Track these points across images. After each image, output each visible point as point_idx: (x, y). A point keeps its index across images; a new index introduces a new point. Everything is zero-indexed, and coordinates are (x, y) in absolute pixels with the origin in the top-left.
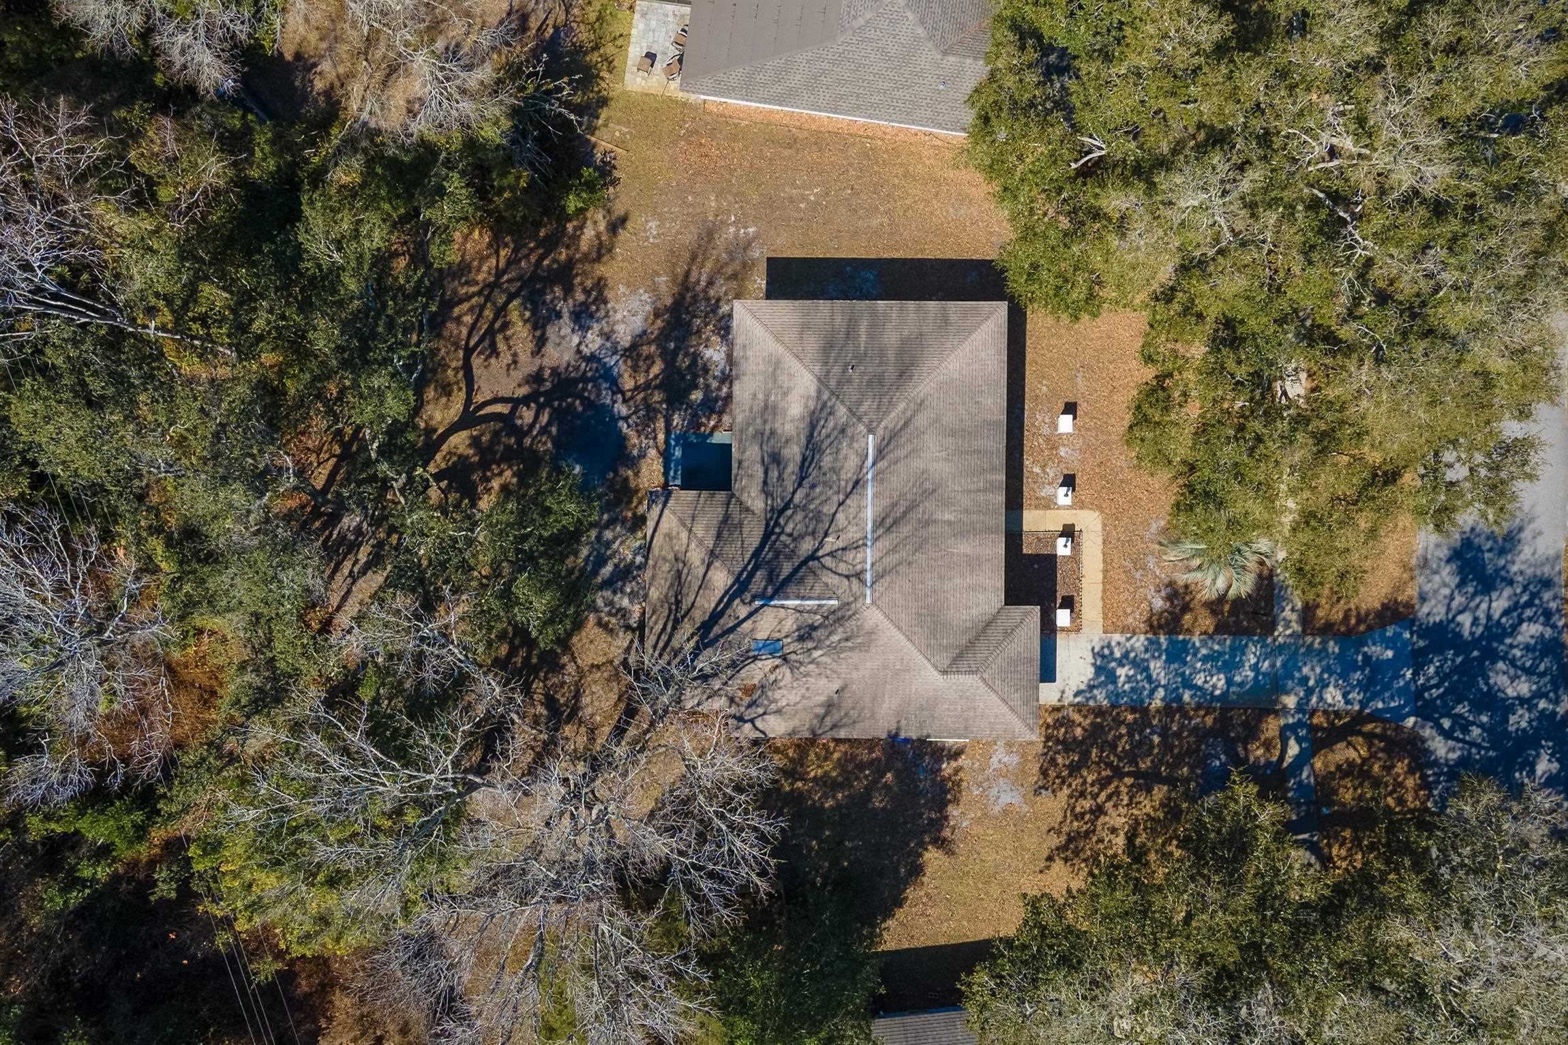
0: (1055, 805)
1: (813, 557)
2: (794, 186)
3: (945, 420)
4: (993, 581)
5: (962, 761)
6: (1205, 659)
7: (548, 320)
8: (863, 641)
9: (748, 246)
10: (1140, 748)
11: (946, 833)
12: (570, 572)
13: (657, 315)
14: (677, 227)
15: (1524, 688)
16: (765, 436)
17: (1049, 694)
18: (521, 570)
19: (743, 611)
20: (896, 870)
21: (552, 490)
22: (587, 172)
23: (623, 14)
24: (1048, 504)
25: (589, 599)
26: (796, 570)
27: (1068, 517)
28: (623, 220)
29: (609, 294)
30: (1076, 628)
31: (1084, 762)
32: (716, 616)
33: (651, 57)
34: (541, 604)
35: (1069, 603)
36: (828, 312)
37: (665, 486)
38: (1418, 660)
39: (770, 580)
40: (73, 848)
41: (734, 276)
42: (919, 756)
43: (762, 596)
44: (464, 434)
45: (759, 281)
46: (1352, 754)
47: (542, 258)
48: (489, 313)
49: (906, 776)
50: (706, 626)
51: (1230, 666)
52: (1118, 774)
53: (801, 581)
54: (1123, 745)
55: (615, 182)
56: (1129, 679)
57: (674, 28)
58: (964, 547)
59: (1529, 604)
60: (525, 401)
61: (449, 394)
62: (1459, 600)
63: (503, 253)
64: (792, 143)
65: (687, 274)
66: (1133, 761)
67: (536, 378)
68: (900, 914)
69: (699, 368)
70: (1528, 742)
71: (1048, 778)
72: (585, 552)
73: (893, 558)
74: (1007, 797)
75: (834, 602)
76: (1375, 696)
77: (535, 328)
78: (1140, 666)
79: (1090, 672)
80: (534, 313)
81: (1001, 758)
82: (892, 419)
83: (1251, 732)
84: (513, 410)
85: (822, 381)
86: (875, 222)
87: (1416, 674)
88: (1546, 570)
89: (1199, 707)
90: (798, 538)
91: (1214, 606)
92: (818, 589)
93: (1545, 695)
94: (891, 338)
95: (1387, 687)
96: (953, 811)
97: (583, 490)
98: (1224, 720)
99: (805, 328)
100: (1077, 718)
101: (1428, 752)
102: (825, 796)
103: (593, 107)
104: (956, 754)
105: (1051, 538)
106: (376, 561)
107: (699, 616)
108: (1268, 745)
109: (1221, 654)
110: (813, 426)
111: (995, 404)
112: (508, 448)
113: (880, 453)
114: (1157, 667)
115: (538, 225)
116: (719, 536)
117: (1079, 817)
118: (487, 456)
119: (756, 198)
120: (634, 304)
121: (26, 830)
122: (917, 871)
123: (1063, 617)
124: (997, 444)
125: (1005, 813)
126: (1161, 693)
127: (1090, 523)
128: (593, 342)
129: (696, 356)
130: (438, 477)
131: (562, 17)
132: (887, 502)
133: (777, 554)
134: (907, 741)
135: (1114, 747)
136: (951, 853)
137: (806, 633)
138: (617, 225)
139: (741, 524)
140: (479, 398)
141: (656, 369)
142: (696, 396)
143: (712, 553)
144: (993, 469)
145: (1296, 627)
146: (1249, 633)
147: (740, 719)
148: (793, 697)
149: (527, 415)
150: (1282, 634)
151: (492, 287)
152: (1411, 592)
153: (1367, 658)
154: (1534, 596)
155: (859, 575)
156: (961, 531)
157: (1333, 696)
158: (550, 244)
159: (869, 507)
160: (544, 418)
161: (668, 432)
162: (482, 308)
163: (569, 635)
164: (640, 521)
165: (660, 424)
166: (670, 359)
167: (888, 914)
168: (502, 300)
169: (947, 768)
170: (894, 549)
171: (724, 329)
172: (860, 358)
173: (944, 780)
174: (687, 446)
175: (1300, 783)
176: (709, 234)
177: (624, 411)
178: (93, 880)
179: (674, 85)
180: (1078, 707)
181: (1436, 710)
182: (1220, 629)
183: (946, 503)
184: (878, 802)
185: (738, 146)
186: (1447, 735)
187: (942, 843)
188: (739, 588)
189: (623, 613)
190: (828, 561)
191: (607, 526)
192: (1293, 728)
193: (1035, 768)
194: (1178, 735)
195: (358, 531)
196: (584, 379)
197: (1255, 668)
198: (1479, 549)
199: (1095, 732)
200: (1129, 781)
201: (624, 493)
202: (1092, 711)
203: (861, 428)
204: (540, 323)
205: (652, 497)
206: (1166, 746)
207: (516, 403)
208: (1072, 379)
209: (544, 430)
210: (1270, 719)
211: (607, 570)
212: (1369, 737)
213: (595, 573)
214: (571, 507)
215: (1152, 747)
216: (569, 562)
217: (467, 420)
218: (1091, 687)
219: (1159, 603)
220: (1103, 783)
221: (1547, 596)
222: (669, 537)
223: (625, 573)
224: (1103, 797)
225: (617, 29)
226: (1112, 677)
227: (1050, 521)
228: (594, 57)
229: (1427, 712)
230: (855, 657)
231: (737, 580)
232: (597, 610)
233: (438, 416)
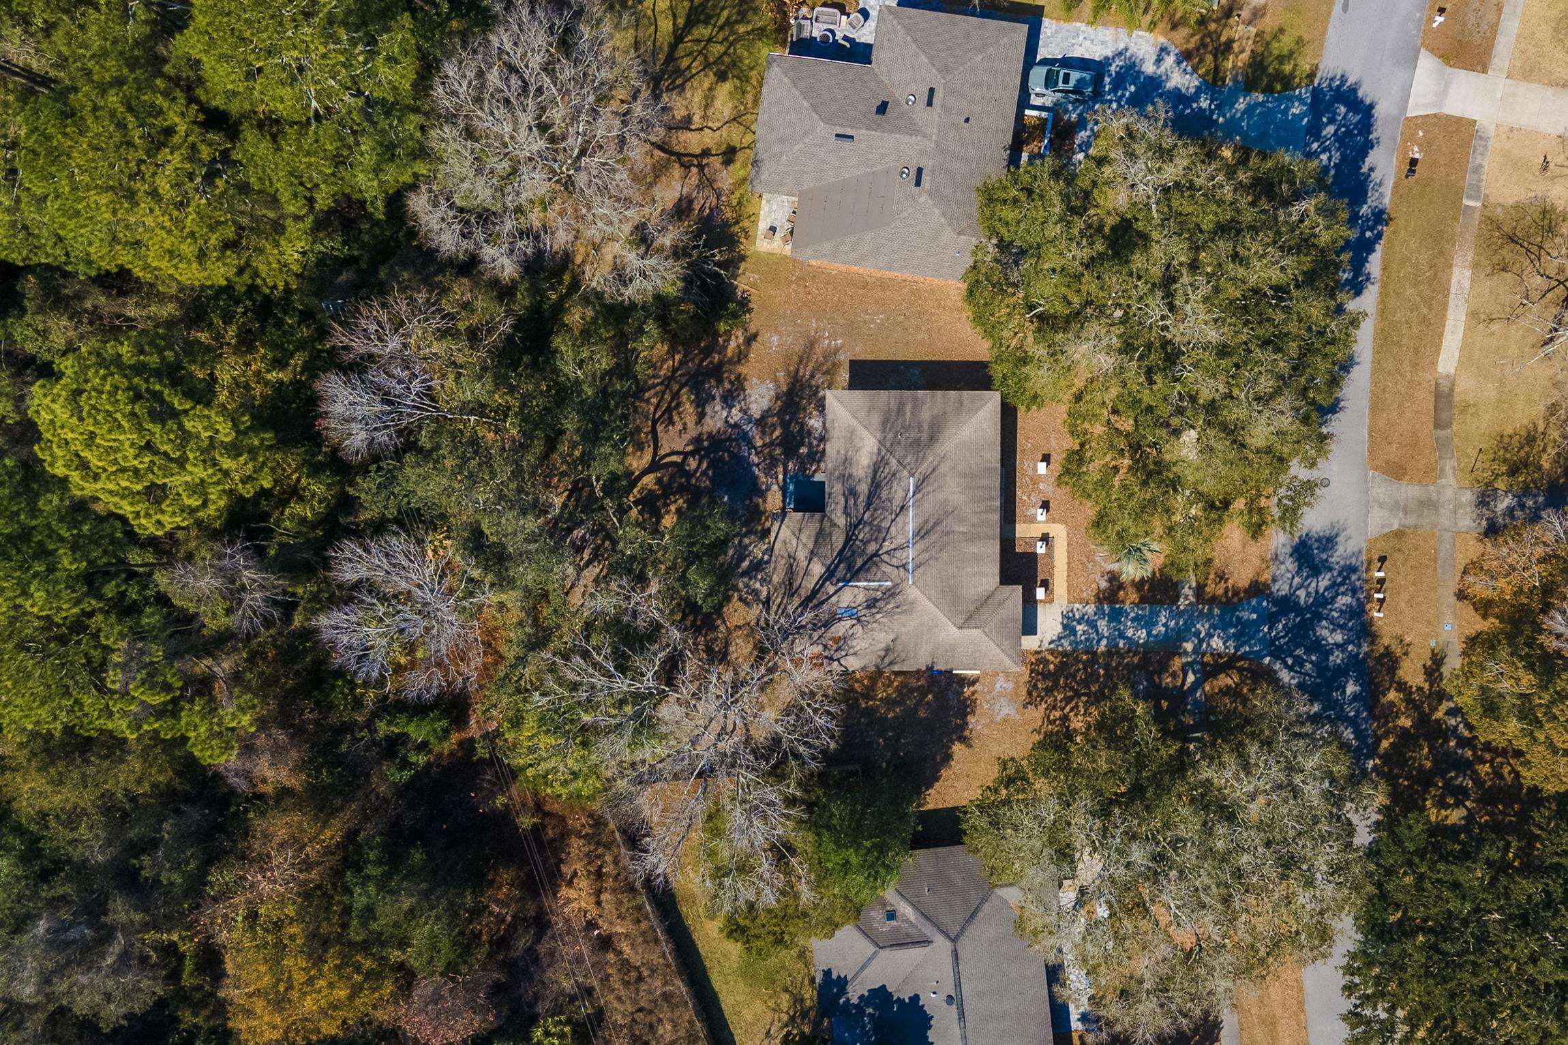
0: (1036, 714)
1: (876, 554)
2: (866, 313)
3: (959, 467)
4: (992, 570)
5: (977, 687)
6: (1133, 620)
7: (706, 402)
8: (908, 608)
9: (836, 352)
10: (1092, 677)
11: (967, 733)
12: (722, 565)
13: (778, 398)
14: (790, 340)
15: (1338, 637)
16: (845, 478)
17: (1030, 643)
18: (693, 563)
19: (831, 590)
20: (934, 758)
21: (710, 515)
22: (732, 306)
23: (755, 200)
24: (1032, 520)
25: (733, 581)
26: (865, 563)
27: (1045, 529)
28: (754, 337)
29: (747, 384)
30: (1050, 600)
31: (1055, 686)
32: (815, 592)
33: (773, 229)
34: (704, 585)
35: (1045, 584)
36: (885, 398)
37: (783, 509)
38: (1272, 620)
39: (849, 569)
40: (403, 744)
41: (827, 372)
42: (949, 684)
43: (844, 579)
44: (652, 476)
45: (844, 376)
46: (1229, 682)
47: (702, 361)
48: (667, 397)
49: (941, 696)
50: (809, 599)
51: (1149, 624)
52: (1077, 694)
53: (868, 570)
54: (1081, 675)
55: (750, 311)
56: (1084, 632)
57: (788, 210)
58: (973, 548)
59: (1342, 584)
60: (692, 453)
61: (642, 450)
62: (1297, 580)
63: (677, 357)
64: (865, 285)
65: (797, 371)
66: (1087, 686)
67: (697, 440)
68: (937, 785)
69: (806, 432)
70: (1340, 673)
71: (1032, 697)
72: (731, 552)
73: (926, 556)
74: (1006, 709)
75: (889, 584)
76: (1243, 644)
77: (698, 406)
78: (1092, 624)
79: (1059, 628)
80: (697, 396)
81: (1001, 684)
82: (925, 467)
83: (1163, 667)
84: (684, 460)
85: (881, 443)
86: (919, 337)
87: (1270, 629)
88: (1353, 561)
89: (1129, 650)
90: (866, 543)
91: (1139, 585)
92: (879, 575)
93: (1352, 642)
94: (926, 415)
95: (1251, 638)
96: (971, 719)
97: (731, 515)
98: (1145, 659)
99: (871, 409)
100: (1050, 658)
101: (1279, 680)
102: (889, 710)
103: (734, 262)
104: (973, 682)
105: (1033, 541)
106: (595, 556)
107: (804, 593)
108: (1174, 675)
109: (1143, 616)
110: (875, 472)
111: (993, 456)
112: (681, 485)
113: (918, 489)
114: (1102, 625)
115: (699, 340)
116: (816, 542)
117: (1052, 722)
118: (668, 489)
119: (842, 321)
120: (762, 389)
121: (376, 731)
122: (948, 757)
123: (1040, 593)
124: (995, 482)
125: (1005, 720)
126: (1104, 642)
127: (1059, 532)
128: (736, 415)
129: (803, 424)
130: (636, 503)
131: (715, 202)
132: (921, 520)
133: (854, 553)
134: (940, 672)
135: (1074, 676)
136: (970, 746)
137: (872, 604)
138: (751, 339)
139: (830, 534)
140: (662, 452)
141: (777, 433)
142: (804, 450)
143: (812, 552)
144: (992, 498)
145: (1192, 599)
146: (1161, 603)
147: (831, 659)
148: (864, 645)
149: (693, 463)
150: (1182, 603)
151: (670, 378)
152: (1266, 577)
153: (1239, 619)
154: (1345, 578)
155: (904, 566)
156: (971, 538)
157: (1216, 643)
158: (707, 352)
159: (910, 522)
160: (704, 465)
161: (785, 474)
162: (663, 393)
163: (721, 606)
164: (766, 533)
165: (780, 469)
166: (785, 426)
167: (929, 786)
168: (676, 387)
169: (967, 691)
170: (926, 549)
171: (821, 406)
172: (907, 428)
173: (966, 700)
174: (797, 484)
175: (1196, 700)
176: (812, 344)
177: (756, 460)
178: (416, 764)
179: (788, 247)
180: (1052, 652)
181: (1283, 651)
182: (1143, 600)
183: (961, 520)
184: (922, 714)
185: (830, 287)
186: (1290, 668)
187: (964, 740)
188: (829, 574)
189: (756, 593)
190: (885, 557)
191: (745, 535)
192: (1190, 664)
193: (1024, 692)
194: (1116, 668)
195: (583, 539)
196: (730, 439)
197: (1165, 625)
198: (1311, 547)
199: (1062, 668)
200: (1084, 699)
201: (756, 514)
202: (1061, 653)
203: (906, 473)
204: (701, 404)
205: (775, 517)
206: (1108, 675)
207: (686, 455)
208: (1048, 439)
209: (704, 473)
210: (1176, 658)
211: (746, 564)
212: (1240, 670)
213: (738, 565)
214: (722, 525)
215: (1099, 676)
216: (721, 559)
217: (654, 467)
218: (1060, 638)
219: (1104, 584)
220: (1068, 700)
221: (1354, 577)
222: (785, 542)
223: (758, 566)
224: (1067, 709)
225: (750, 210)
226: (1073, 632)
227: (1035, 531)
228: (736, 229)
229: (1278, 654)
230: (903, 618)
231: (828, 569)
232: (739, 590)
233: (635, 464)
